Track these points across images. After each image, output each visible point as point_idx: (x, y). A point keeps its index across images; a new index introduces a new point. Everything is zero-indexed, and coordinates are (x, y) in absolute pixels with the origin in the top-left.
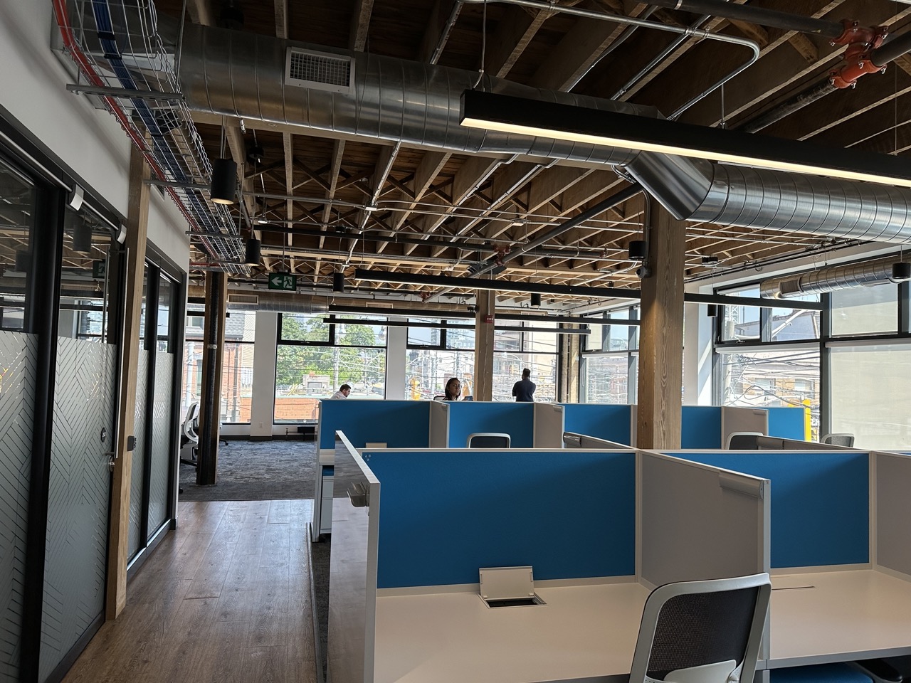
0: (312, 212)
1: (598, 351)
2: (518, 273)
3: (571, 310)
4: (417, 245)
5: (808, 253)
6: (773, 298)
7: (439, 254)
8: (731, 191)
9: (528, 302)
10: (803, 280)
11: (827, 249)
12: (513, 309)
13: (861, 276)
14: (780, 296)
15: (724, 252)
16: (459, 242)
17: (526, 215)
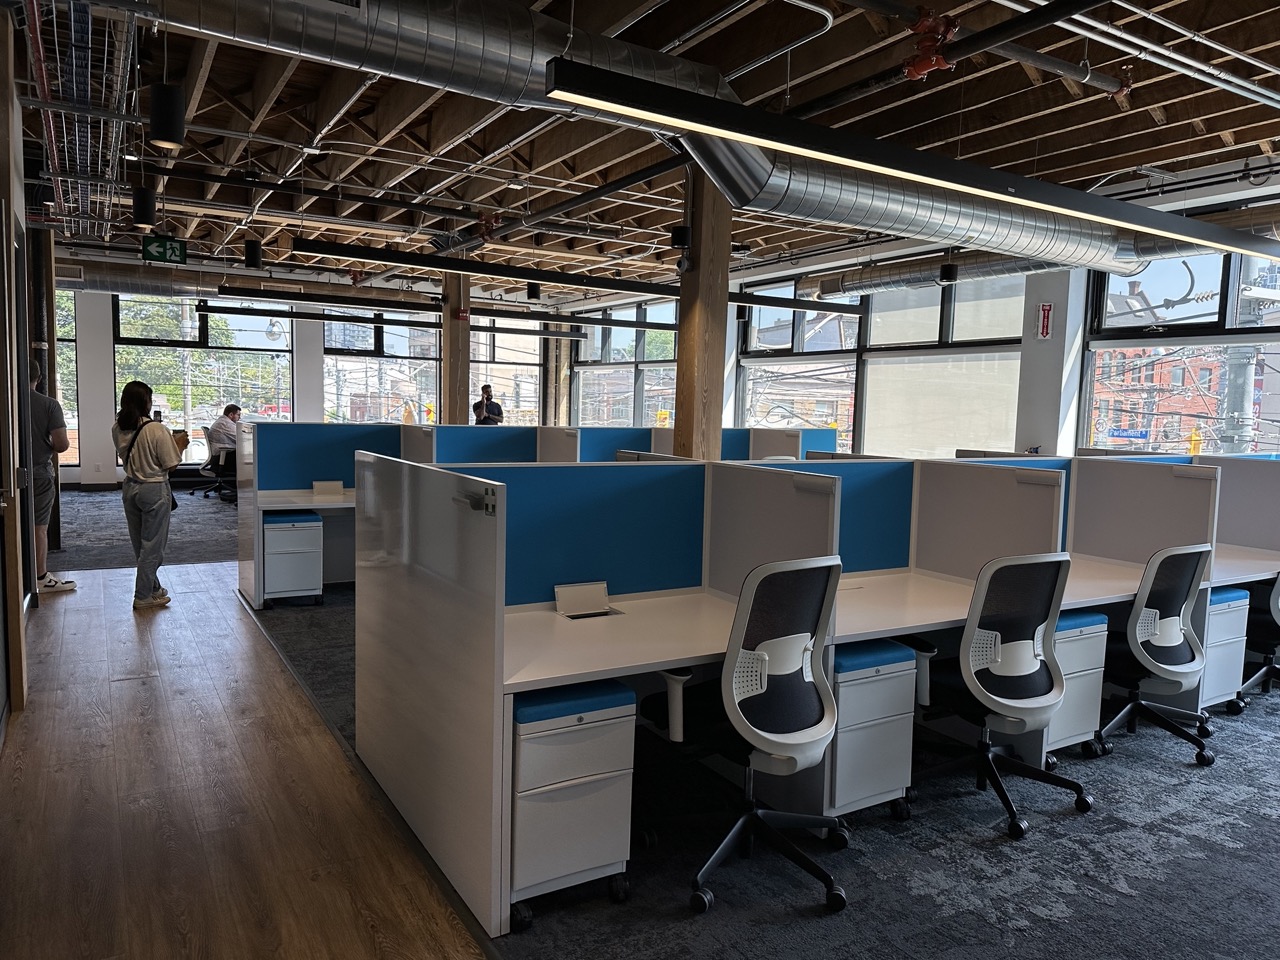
0: (205, 146)
1: (595, 363)
2: (498, 251)
3: (559, 306)
4: (360, 204)
5: (852, 245)
6: (811, 299)
8: (792, 177)
9: (501, 291)
10: (846, 279)
11: (873, 241)
13: (907, 276)
14: (819, 297)
15: (758, 239)
16: (421, 205)
17: (528, 175)
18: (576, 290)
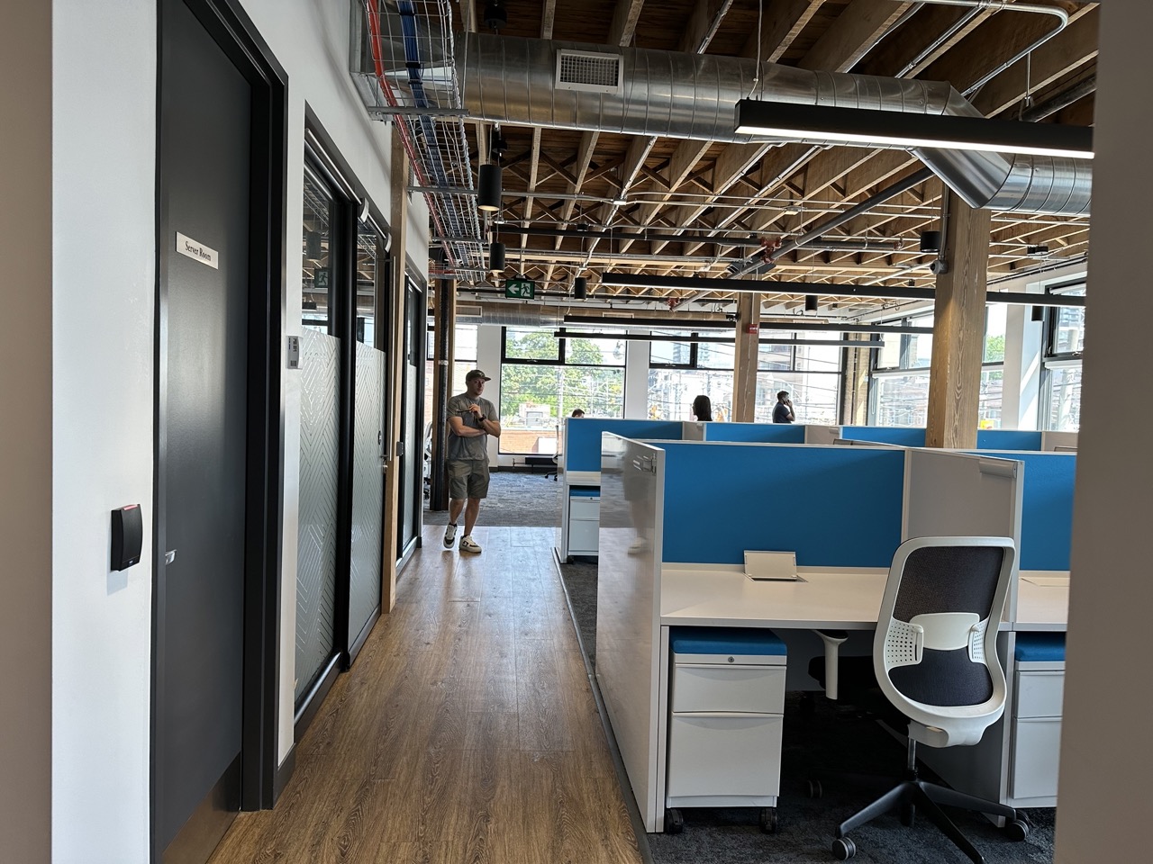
0: (552, 207)
1: (893, 369)
2: (790, 271)
3: (859, 318)
4: (667, 242)
7: (693, 251)
8: (1035, 173)
9: (803, 307)
12: (783, 317)
15: (1057, 239)
16: (718, 237)
17: (801, 202)
18: (875, 301)
